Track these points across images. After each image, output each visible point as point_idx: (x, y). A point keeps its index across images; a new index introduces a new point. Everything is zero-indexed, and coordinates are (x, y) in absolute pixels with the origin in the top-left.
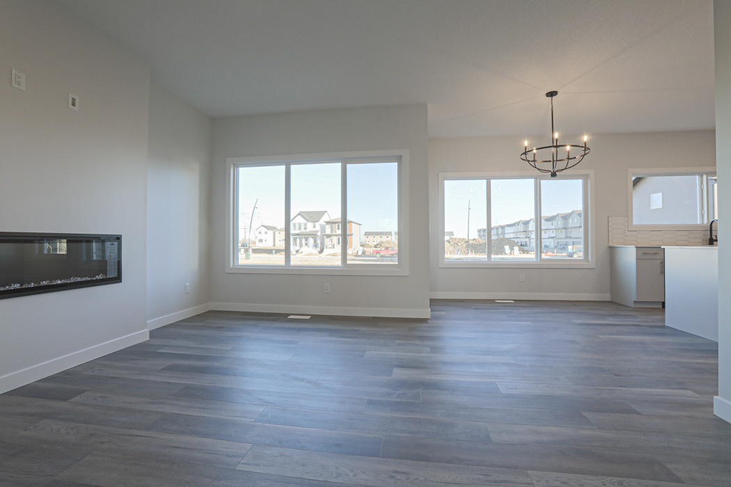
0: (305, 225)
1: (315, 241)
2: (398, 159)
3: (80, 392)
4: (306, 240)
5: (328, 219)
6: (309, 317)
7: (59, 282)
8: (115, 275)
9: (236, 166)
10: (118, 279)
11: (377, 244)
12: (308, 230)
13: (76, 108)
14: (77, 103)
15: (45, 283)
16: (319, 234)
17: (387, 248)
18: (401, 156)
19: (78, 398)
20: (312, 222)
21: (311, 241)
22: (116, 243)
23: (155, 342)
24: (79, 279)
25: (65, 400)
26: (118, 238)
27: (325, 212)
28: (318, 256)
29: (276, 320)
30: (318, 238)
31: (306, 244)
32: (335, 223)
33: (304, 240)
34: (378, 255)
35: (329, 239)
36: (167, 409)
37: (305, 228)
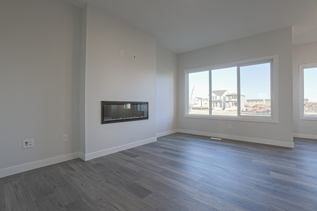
0: (216, 97)
1: (221, 104)
2: (271, 61)
3: (138, 156)
4: (216, 103)
5: (227, 94)
6: (220, 139)
7: (131, 118)
8: (146, 116)
9: (188, 73)
10: (147, 118)
11: (254, 106)
12: (217, 99)
13: (135, 59)
14: (136, 58)
15: (128, 118)
16: (223, 101)
17: (260, 108)
18: (273, 59)
19: (137, 158)
20: (219, 95)
21: (219, 104)
22: (147, 105)
23: (159, 142)
24: (136, 117)
25: (134, 157)
26: (147, 103)
27: (226, 90)
28: (222, 111)
29: (205, 139)
30: (222, 103)
31: (216, 106)
32: (231, 96)
33: (215, 104)
34: (255, 111)
35: (227, 103)
36: (165, 168)
37: (216, 98)
